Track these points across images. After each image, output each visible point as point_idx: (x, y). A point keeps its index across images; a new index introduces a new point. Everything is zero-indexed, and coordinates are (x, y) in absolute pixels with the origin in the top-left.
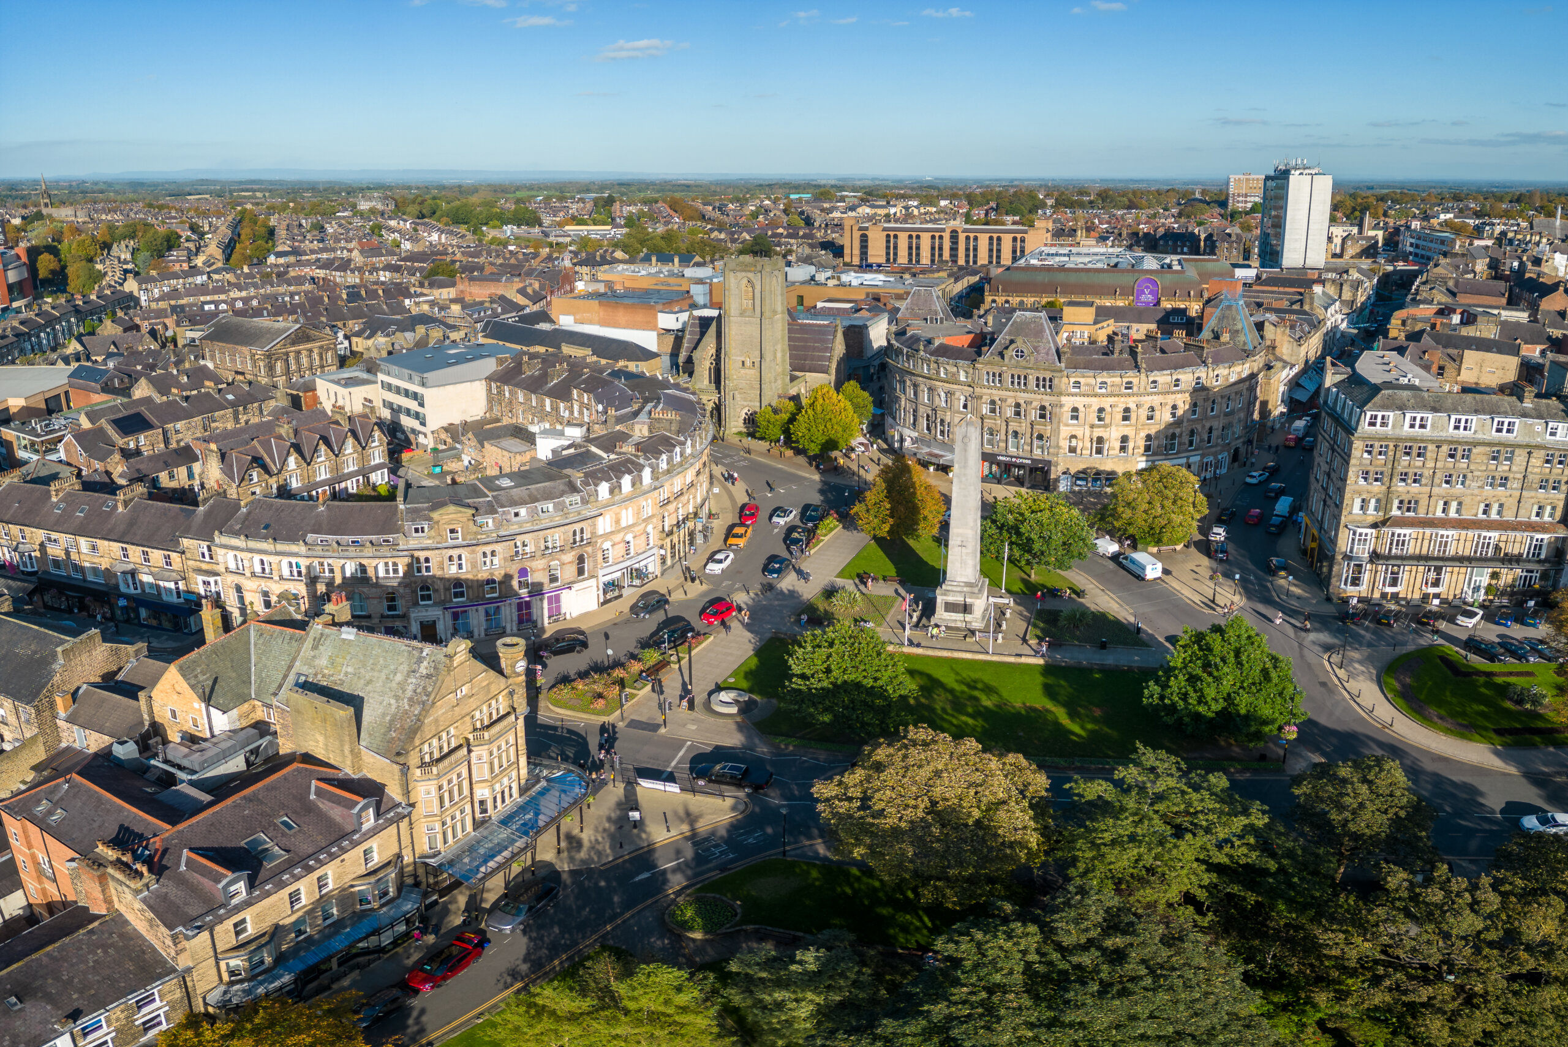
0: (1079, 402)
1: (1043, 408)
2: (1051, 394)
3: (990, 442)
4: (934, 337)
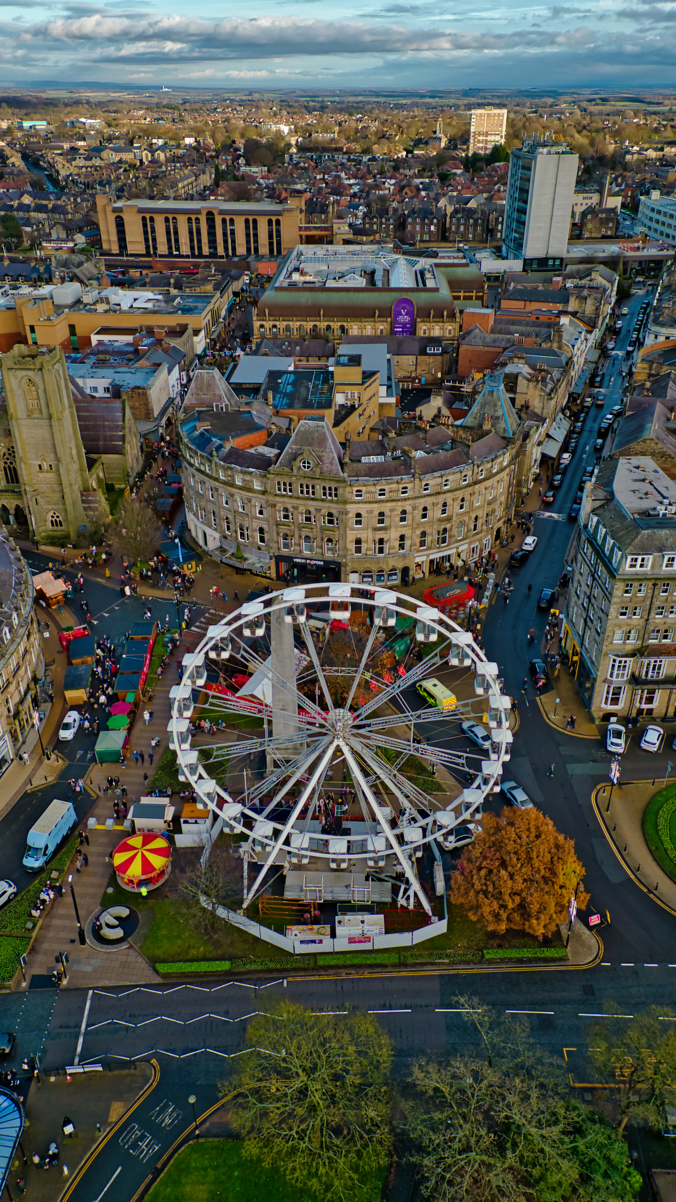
0: (363, 509)
1: (330, 515)
2: (337, 502)
3: (286, 546)
4: (224, 439)
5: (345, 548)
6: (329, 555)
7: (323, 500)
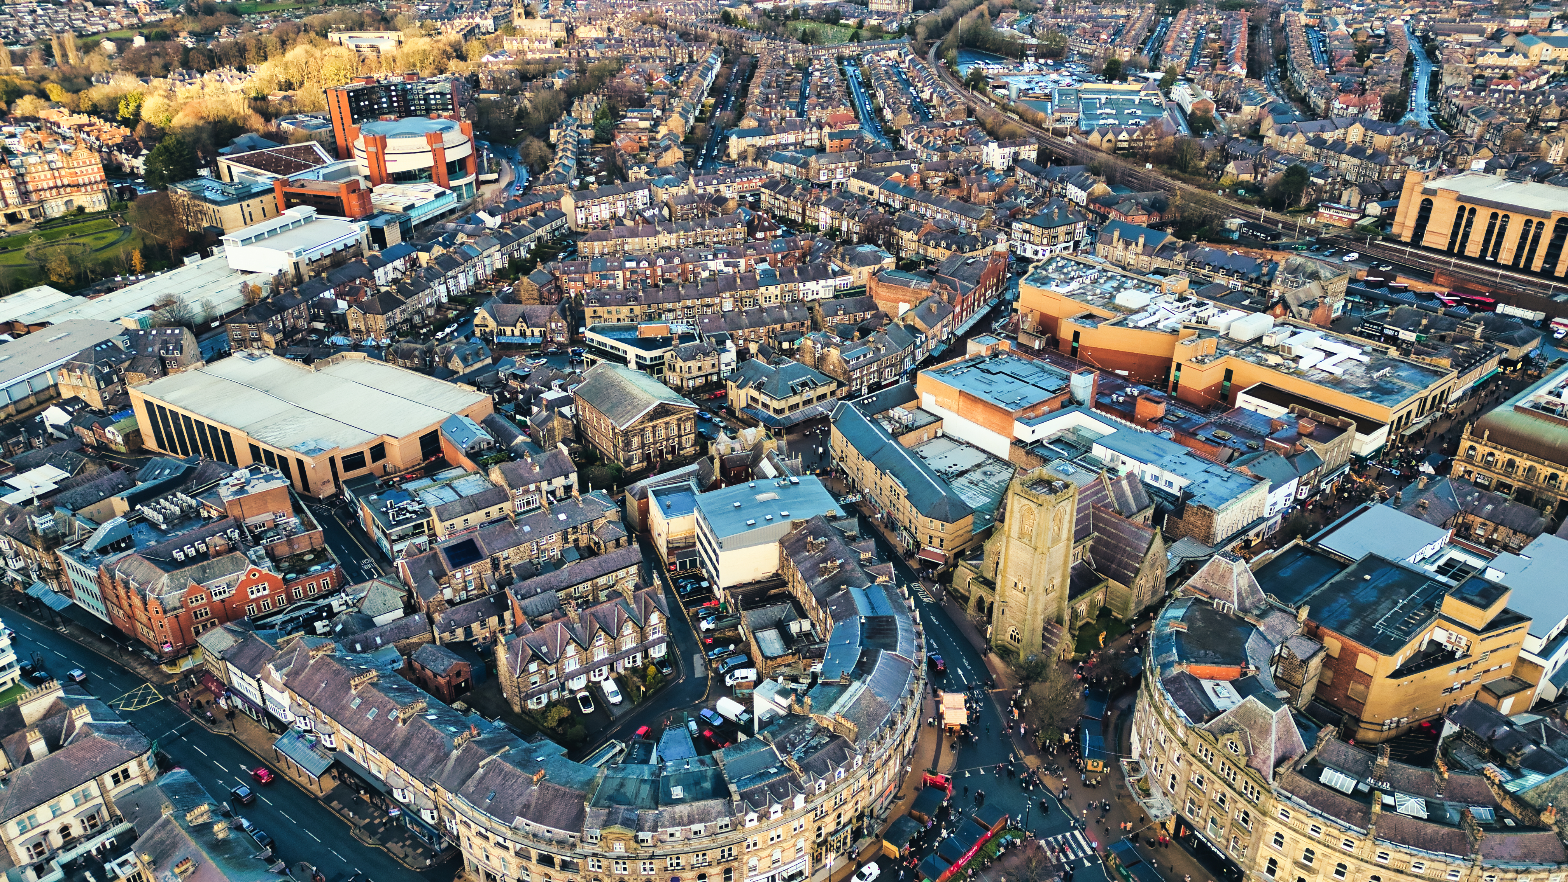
0: (1286, 832)
1: (1246, 814)
2: (1255, 806)
3: (1191, 811)
4: (1182, 657)
5: (1253, 860)
6: (1233, 855)
7: (1241, 794)
